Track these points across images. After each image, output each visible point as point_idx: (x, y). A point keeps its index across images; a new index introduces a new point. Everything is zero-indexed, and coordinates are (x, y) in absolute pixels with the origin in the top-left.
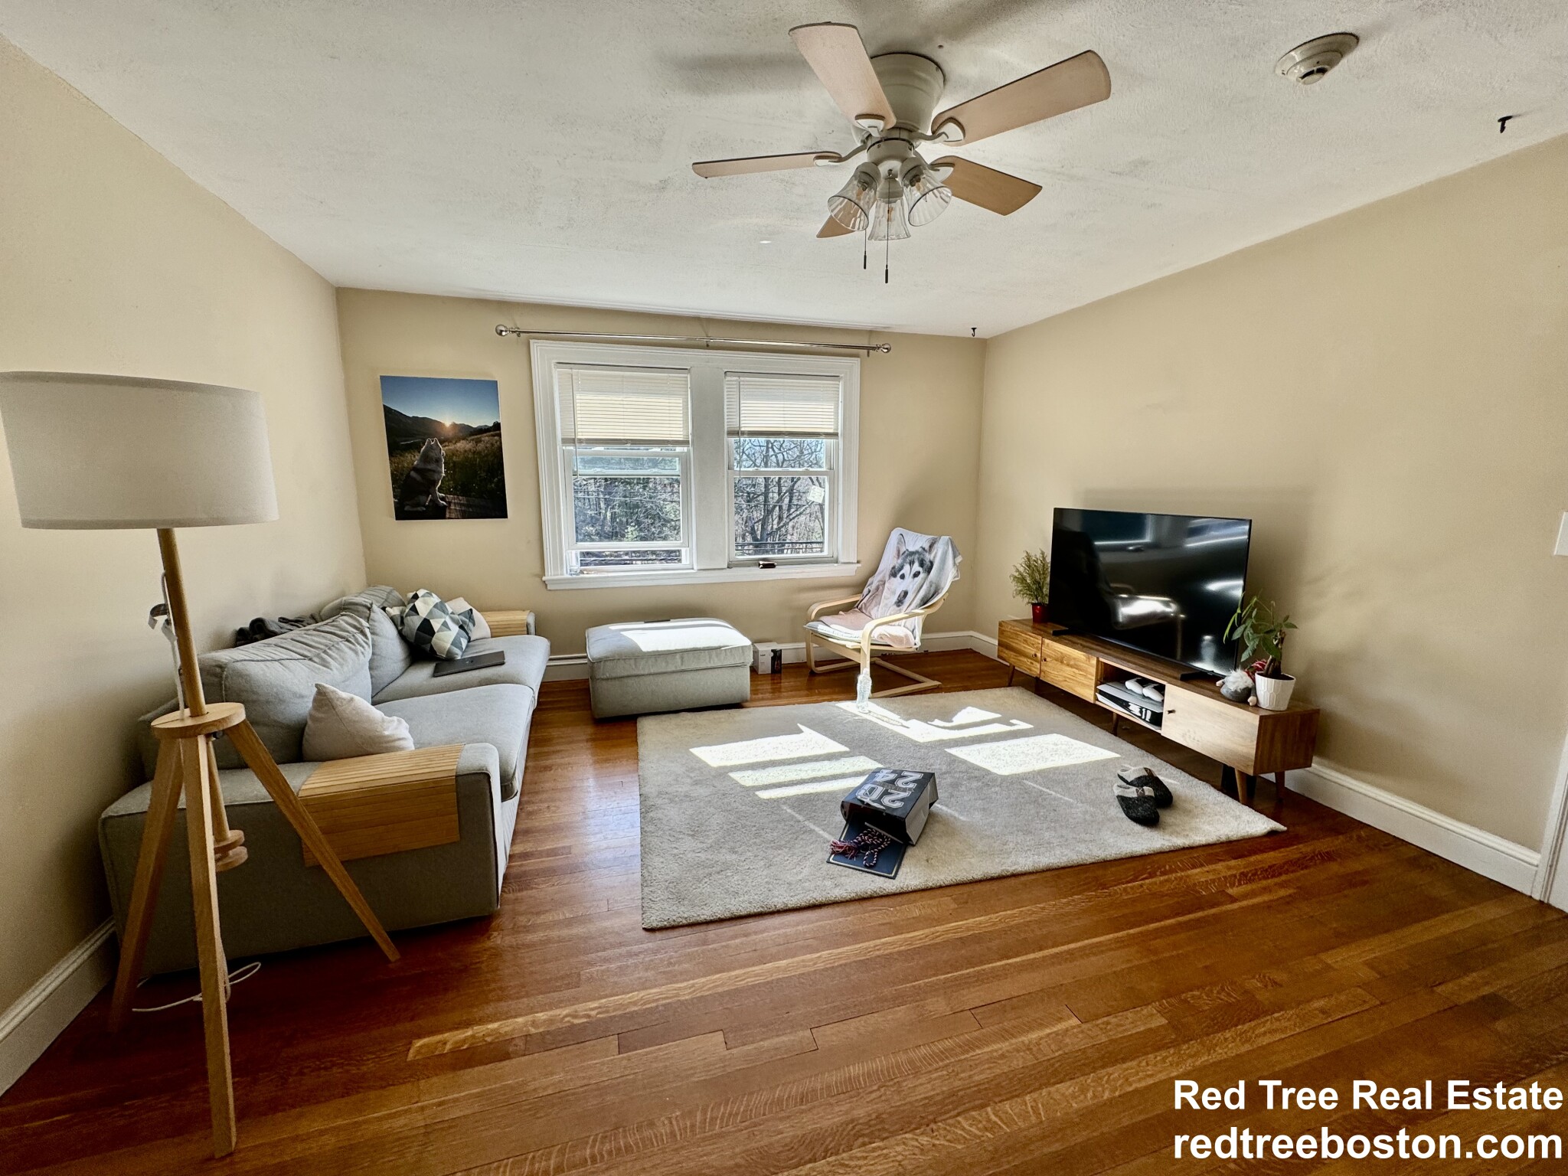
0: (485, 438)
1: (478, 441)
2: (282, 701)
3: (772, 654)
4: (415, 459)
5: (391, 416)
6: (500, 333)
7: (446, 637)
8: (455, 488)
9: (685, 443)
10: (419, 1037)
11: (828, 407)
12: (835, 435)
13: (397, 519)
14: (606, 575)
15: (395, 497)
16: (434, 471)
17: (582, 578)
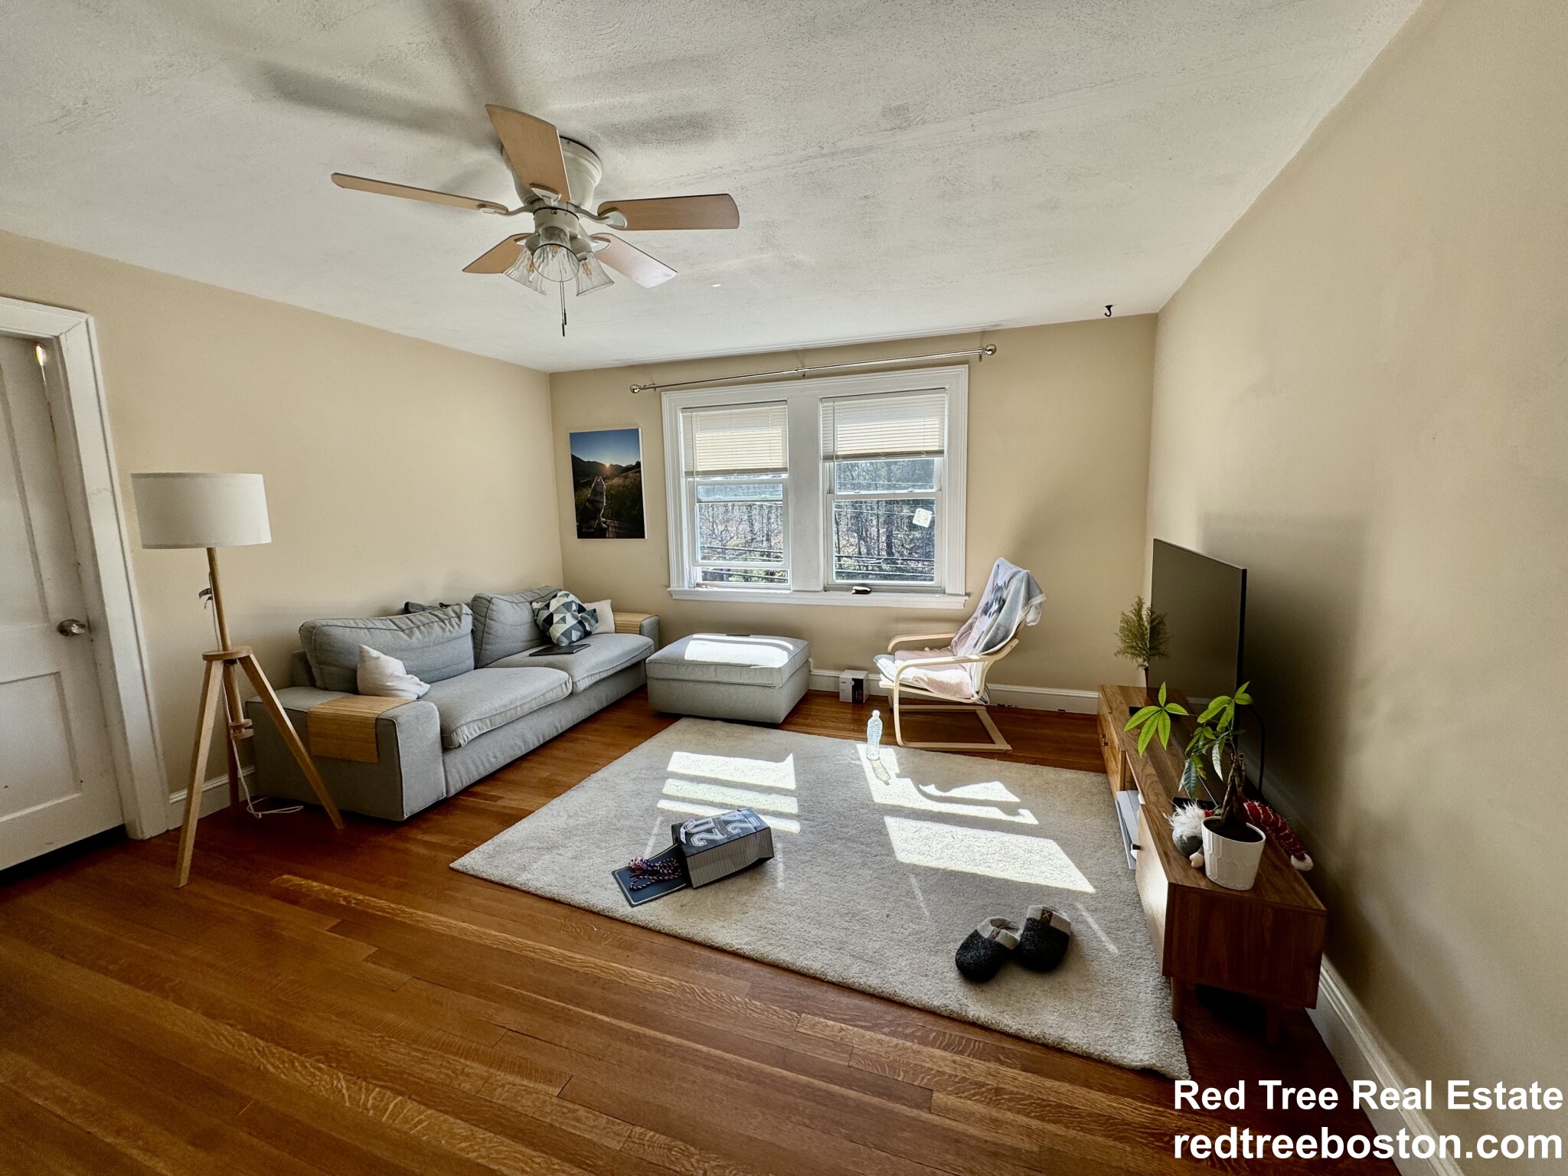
0: (631, 474)
1: (626, 477)
3: (853, 683)
4: (588, 493)
5: (576, 462)
6: (634, 392)
8: (612, 514)
9: (784, 470)
11: (934, 422)
12: (941, 452)
13: (579, 537)
14: (716, 589)
15: (577, 521)
16: (599, 501)
17: (698, 591)
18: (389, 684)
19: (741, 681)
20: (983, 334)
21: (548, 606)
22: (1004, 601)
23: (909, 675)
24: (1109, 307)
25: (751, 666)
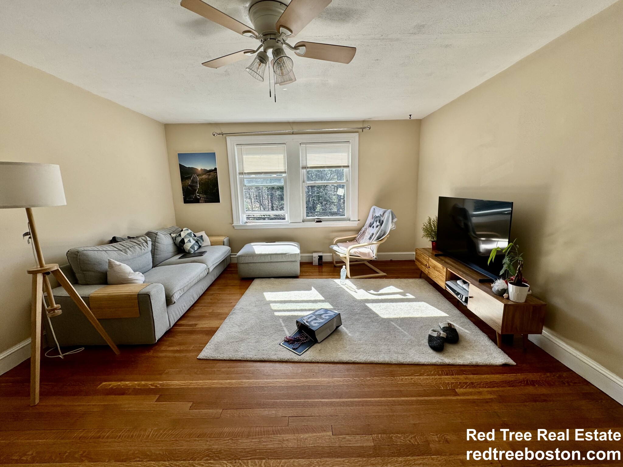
0: (212, 173)
1: (209, 175)
2: (100, 264)
3: (318, 257)
4: (189, 182)
5: (182, 167)
6: (214, 135)
7: (189, 244)
8: (202, 192)
9: (285, 172)
10: (105, 381)
11: (345, 155)
12: (348, 166)
13: (184, 203)
14: (255, 224)
15: (183, 195)
16: (195, 186)
17: (246, 225)
18: (130, 277)
19: (282, 260)
20: (364, 122)
21: (180, 235)
22: (383, 221)
23: (352, 251)
24: (410, 115)
25: (286, 254)
